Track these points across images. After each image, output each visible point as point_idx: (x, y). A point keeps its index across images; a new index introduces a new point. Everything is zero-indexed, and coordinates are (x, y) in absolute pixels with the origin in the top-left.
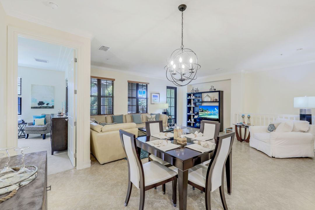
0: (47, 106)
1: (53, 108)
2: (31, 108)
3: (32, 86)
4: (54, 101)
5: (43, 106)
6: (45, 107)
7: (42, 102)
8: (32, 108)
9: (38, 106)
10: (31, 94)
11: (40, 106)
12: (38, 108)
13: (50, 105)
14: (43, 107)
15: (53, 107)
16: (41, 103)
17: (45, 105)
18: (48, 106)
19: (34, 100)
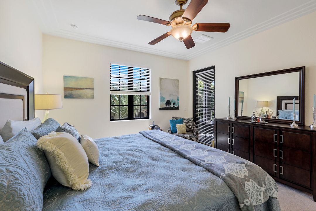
1: (179, 109)
2: (160, 110)
3: (161, 79)
5: (170, 106)
7: (169, 101)
9: (166, 107)
10: (160, 91)
12: (165, 110)
13: (176, 106)
16: (168, 103)
17: (172, 106)
19: (162, 99)
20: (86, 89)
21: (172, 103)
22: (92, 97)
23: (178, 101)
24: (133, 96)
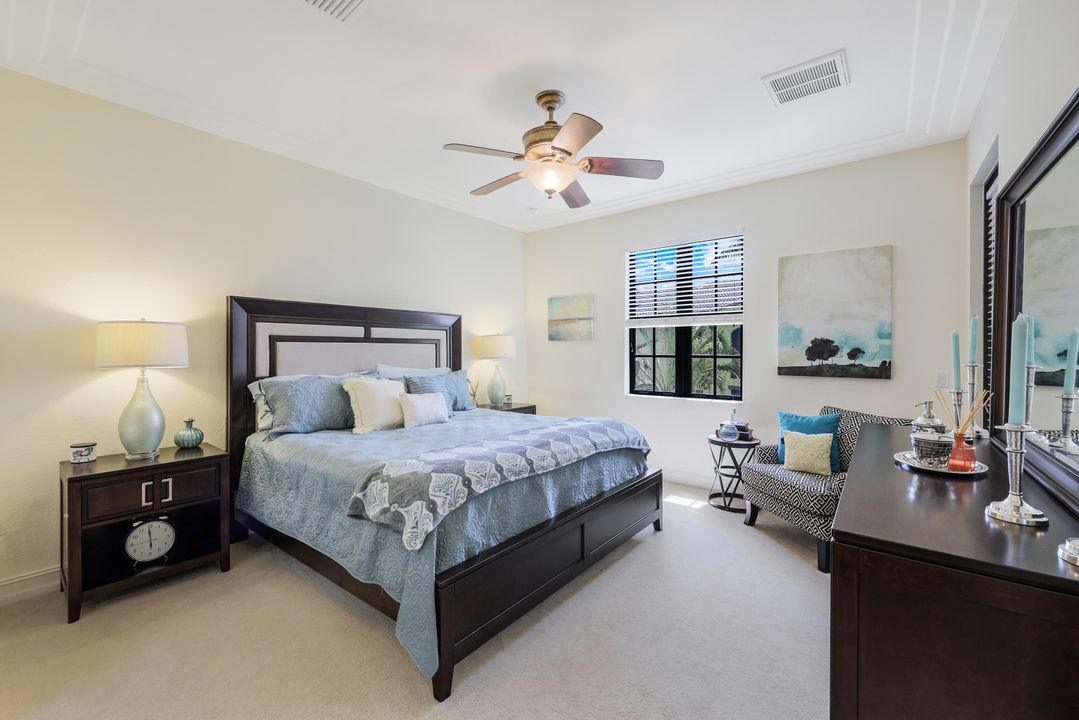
0: (852, 362)
1: (888, 377)
2: (779, 374)
3: (783, 262)
4: (889, 336)
5: (830, 361)
6: (843, 368)
7: (828, 342)
8: (783, 371)
9: (808, 363)
10: (779, 307)
11: (817, 362)
12: (805, 375)
13: (869, 361)
14: (830, 366)
15: (884, 372)
16: (822, 348)
17: (842, 360)
18: (857, 362)
19: (789, 335)
20: (580, 319)
21: (845, 351)
22: (590, 337)
23: (887, 342)
24: (689, 329)
